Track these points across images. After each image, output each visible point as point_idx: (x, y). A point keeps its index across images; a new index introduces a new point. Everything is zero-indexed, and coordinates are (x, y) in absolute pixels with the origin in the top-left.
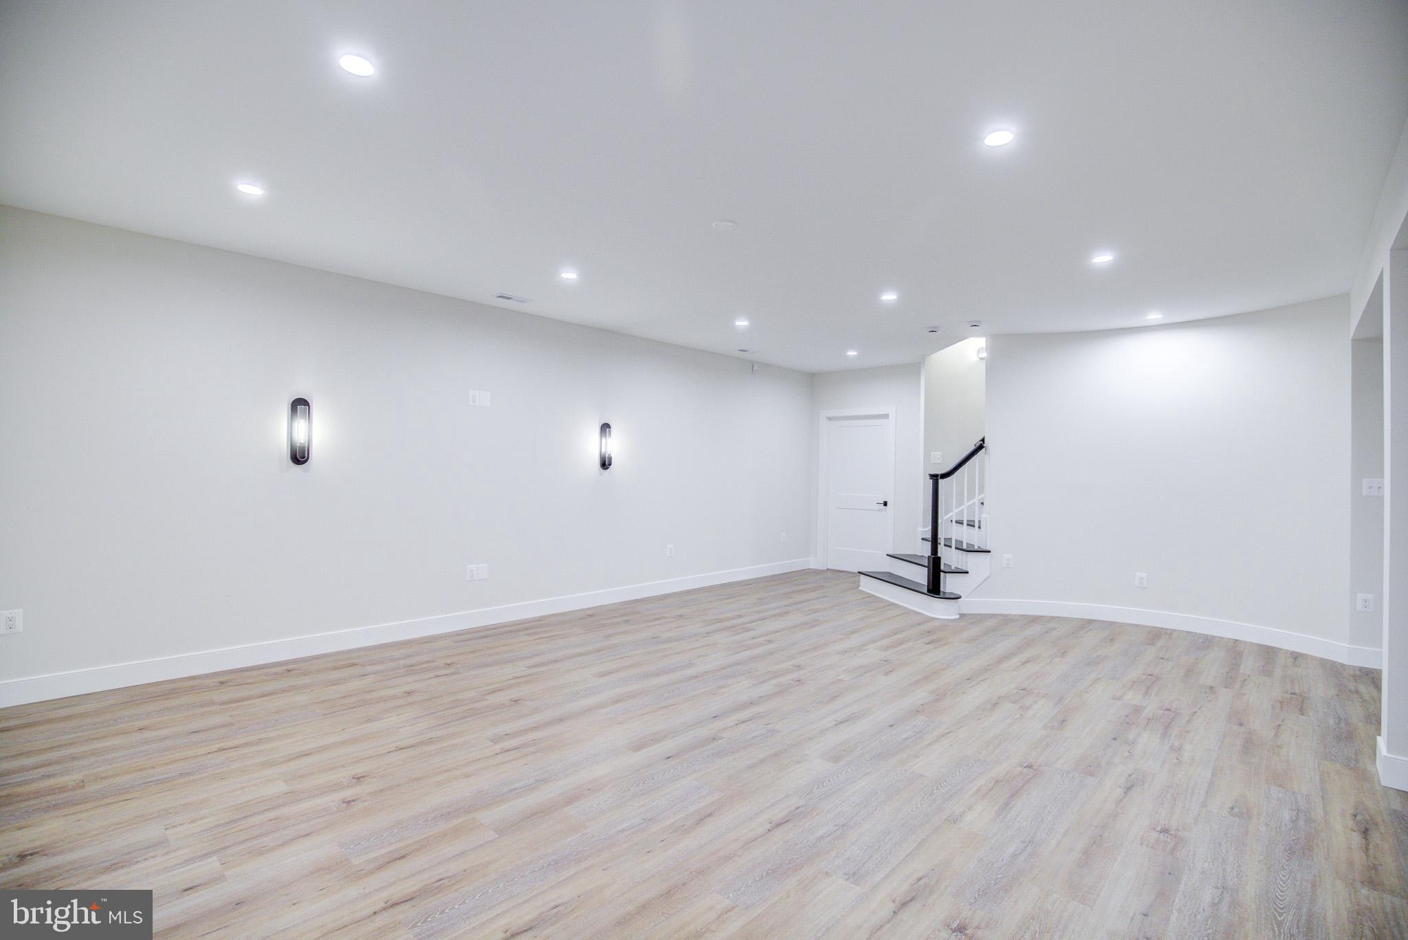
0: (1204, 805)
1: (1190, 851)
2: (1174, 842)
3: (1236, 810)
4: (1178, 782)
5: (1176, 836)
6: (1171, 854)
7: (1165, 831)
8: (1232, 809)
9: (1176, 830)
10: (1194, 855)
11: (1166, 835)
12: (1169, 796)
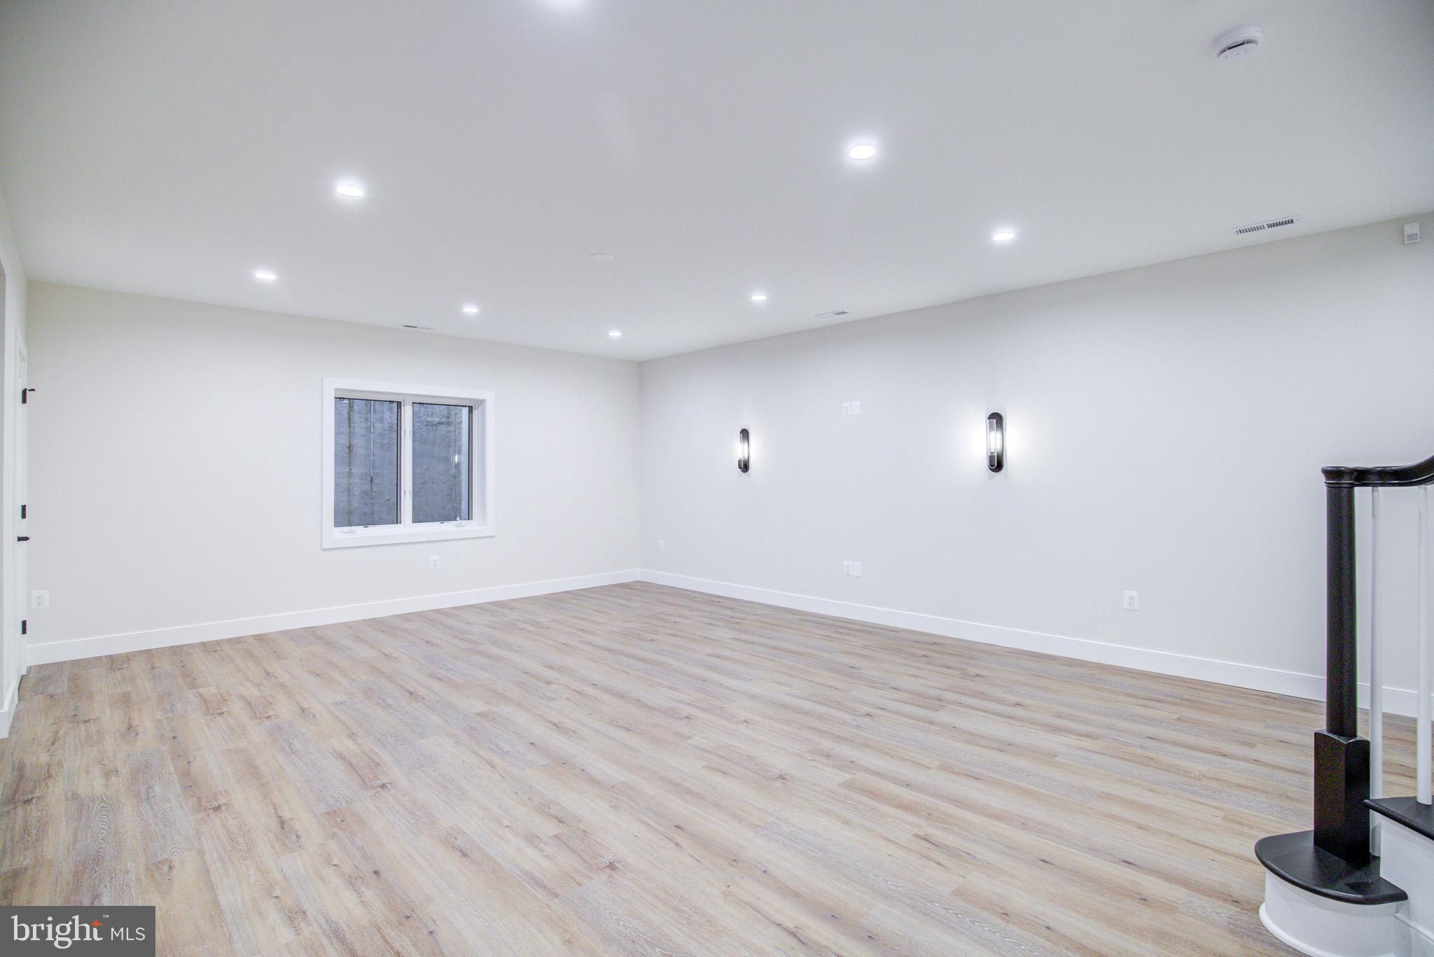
0: (201, 853)
1: (187, 806)
2: (204, 805)
3: (166, 868)
4: (245, 862)
5: (205, 810)
6: (198, 798)
7: (217, 809)
8: (170, 868)
9: (209, 814)
10: (181, 806)
11: (213, 806)
12: (241, 840)
